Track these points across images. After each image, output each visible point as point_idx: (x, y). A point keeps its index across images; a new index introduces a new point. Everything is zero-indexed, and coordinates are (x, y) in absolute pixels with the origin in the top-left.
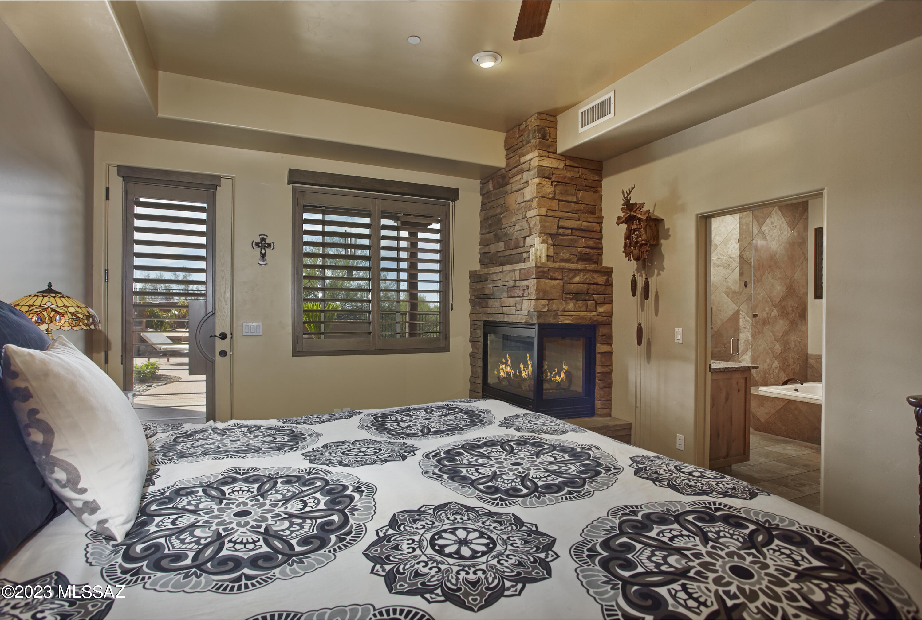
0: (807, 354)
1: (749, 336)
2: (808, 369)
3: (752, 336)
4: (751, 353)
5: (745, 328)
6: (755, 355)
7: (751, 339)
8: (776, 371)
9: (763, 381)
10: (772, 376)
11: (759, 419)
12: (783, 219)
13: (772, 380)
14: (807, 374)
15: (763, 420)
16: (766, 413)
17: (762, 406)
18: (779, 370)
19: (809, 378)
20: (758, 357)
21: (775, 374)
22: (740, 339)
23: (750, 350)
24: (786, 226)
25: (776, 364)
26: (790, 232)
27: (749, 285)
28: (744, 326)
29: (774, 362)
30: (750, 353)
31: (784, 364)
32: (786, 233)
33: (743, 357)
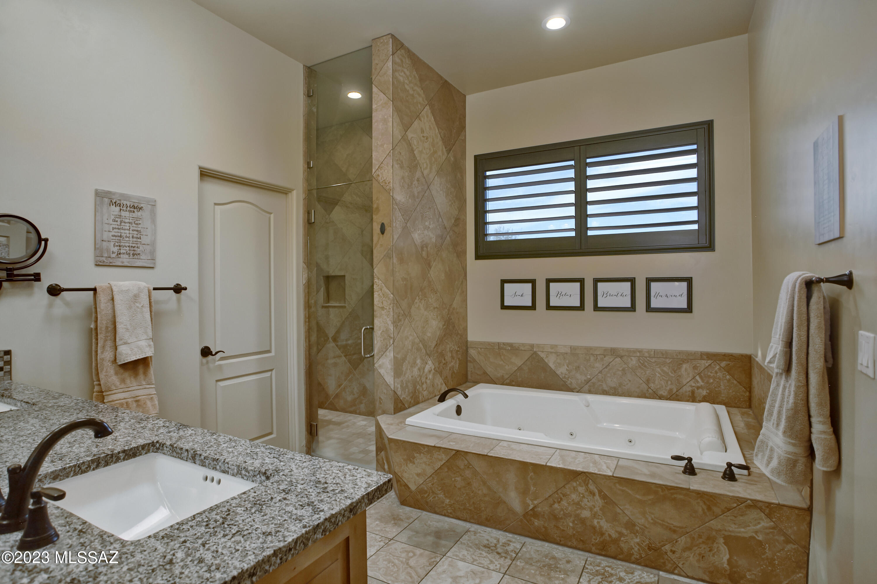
0: (467, 341)
1: (390, 323)
2: (469, 364)
3: (394, 322)
4: (392, 355)
5: (383, 308)
6: (399, 356)
7: (391, 328)
8: (430, 376)
9: (412, 397)
10: (424, 386)
11: (406, 486)
12: (437, 131)
13: (425, 393)
14: (467, 371)
15: (413, 487)
16: (418, 475)
17: (411, 461)
18: (434, 374)
19: (469, 377)
20: (404, 359)
21: (428, 382)
22: (376, 328)
23: (391, 348)
24: (440, 143)
25: (430, 365)
26: (446, 154)
27: (388, 229)
28: (380, 305)
29: (426, 363)
30: (390, 354)
31: (440, 363)
32: (440, 153)
33: (380, 362)
